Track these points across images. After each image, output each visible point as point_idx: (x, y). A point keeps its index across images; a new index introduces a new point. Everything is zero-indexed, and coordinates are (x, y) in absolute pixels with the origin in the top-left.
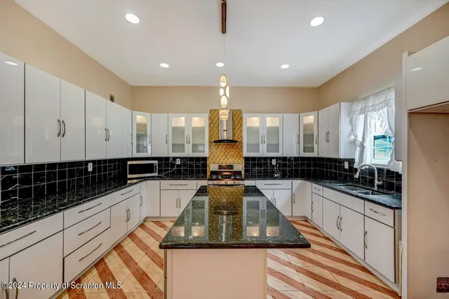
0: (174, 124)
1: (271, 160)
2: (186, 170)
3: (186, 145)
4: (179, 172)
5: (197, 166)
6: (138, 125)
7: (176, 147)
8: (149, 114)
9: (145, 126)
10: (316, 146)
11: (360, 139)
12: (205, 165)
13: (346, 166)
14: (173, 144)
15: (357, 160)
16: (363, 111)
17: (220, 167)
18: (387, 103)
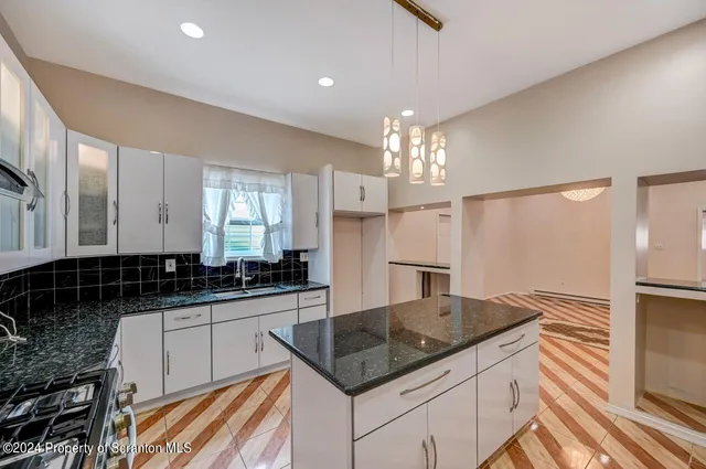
10: (111, 229)
15: (208, 254)
18: (261, 189)
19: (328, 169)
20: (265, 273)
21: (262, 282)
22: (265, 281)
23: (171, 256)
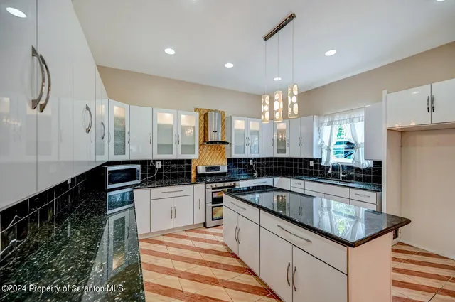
0: (160, 121)
1: (249, 161)
2: (168, 175)
3: (174, 146)
4: (159, 177)
5: (180, 169)
6: (117, 119)
7: (161, 147)
8: (127, 106)
9: (123, 120)
10: (287, 148)
11: (326, 144)
12: (189, 168)
13: (312, 164)
14: (158, 145)
15: (324, 160)
16: (331, 123)
17: (208, 169)
18: (351, 120)
19: (385, 92)
20: (358, 174)
21: (356, 180)
22: (358, 180)
23: (312, 159)
